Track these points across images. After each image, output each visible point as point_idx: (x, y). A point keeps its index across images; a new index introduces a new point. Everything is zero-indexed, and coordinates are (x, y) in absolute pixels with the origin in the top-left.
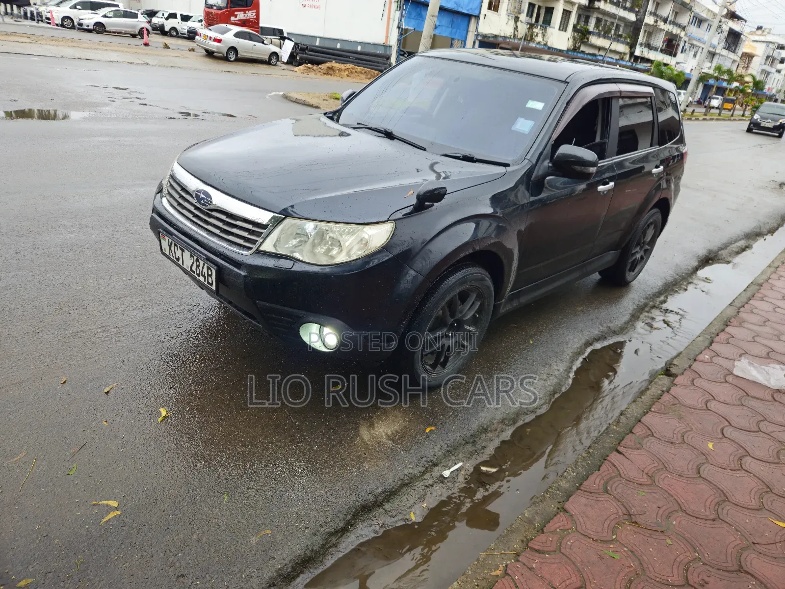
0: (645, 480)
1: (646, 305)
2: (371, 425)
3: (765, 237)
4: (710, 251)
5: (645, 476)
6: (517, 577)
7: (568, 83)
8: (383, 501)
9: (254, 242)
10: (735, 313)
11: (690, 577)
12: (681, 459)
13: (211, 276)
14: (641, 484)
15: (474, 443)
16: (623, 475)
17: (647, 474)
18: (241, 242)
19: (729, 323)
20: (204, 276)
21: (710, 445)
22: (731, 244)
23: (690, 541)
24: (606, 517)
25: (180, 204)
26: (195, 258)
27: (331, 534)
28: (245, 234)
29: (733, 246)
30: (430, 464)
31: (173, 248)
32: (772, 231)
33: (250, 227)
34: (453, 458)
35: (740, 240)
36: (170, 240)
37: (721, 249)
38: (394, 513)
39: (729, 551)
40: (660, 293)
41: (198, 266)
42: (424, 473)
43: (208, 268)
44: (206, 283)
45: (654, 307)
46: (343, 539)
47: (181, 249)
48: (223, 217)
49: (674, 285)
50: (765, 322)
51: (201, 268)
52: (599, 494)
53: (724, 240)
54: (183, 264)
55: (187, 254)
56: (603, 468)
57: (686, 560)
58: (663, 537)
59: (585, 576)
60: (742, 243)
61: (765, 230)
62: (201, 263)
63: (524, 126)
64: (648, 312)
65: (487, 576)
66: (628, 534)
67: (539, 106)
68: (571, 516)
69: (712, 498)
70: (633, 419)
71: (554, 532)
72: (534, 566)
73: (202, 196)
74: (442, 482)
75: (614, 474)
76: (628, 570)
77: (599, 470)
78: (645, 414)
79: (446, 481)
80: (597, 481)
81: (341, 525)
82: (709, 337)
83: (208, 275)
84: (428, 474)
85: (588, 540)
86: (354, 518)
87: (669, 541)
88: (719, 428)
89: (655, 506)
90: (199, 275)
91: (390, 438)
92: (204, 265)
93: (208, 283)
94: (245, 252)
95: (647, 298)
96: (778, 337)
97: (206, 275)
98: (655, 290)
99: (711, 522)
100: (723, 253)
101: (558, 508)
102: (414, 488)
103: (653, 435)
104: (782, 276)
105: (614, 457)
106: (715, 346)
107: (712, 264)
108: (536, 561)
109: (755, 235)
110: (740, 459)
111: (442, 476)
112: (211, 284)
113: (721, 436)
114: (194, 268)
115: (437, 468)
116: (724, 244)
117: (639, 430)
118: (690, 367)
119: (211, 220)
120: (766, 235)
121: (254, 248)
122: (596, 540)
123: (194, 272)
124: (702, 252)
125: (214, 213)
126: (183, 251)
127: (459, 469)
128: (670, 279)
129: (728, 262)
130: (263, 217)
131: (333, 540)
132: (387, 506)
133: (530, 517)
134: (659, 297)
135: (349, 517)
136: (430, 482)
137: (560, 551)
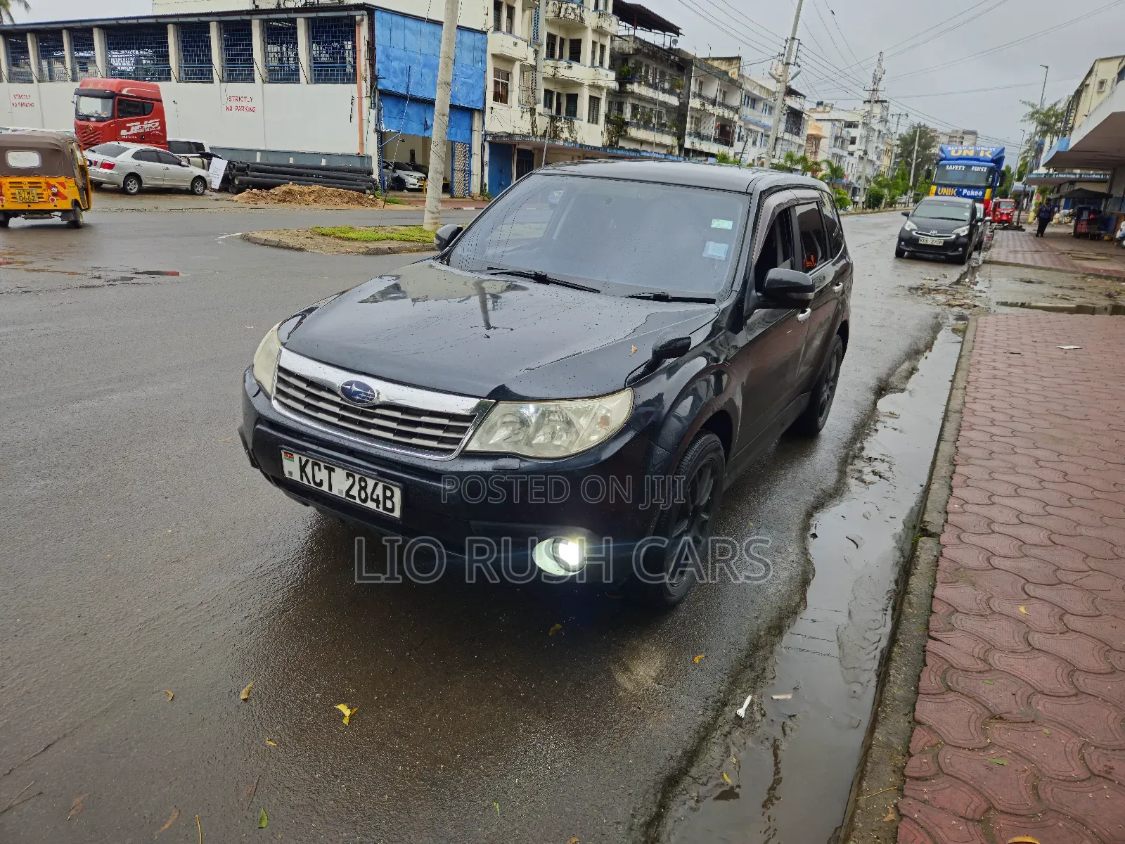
0: (981, 666)
1: (847, 455)
2: (626, 669)
3: (925, 354)
4: (880, 380)
5: (979, 662)
6: (916, 816)
7: (751, 194)
8: (687, 766)
9: (458, 441)
10: (954, 450)
11: (1091, 767)
12: (1002, 632)
13: (391, 498)
14: (980, 672)
15: (751, 666)
16: (955, 665)
17: (979, 658)
18: (434, 444)
19: (955, 463)
20: (377, 501)
21: (1022, 609)
22: (897, 368)
23: (1064, 724)
24: (966, 720)
25: (307, 405)
26: (357, 477)
27: (649, 825)
28: (439, 433)
29: (899, 370)
30: (718, 704)
31: (309, 469)
32: (929, 347)
33: (445, 422)
34: (739, 691)
35: (904, 362)
36: (304, 459)
37: (889, 375)
38: (704, 780)
39: (1112, 726)
40: (854, 440)
41: (364, 488)
42: (716, 718)
43: (385, 488)
44: (381, 510)
45: (855, 457)
46: (660, 829)
47: (326, 468)
48: (397, 415)
49: (864, 426)
50: (990, 454)
51: (369, 490)
52: (943, 693)
53: (888, 365)
54: (330, 488)
55: (339, 474)
56: (929, 660)
57: (1076, 749)
58: (1038, 728)
59: (987, 795)
60: (906, 366)
61: (922, 347)
62: (371, 483)
63: (717, 250)
64: (851, 464)
65: (882, 825)
66: (998, 733)
67: (727, 225)
68: (930, 727)
69: (1060, 671)
70: (924, 596)
71: (922, 751)
72: (926, 797)
73: (355, 388)
74: (740, 726)
75: (945, 667)
76: (1025, 775)
77: (926, 665)
78: (934, 587)
79: (744, 723)
80: (933, 679)
81: (655, 809)
82: (944, 482)
83: (385, 498)
84: (720, 719)
85: (965, 751)
86: (664, 797)
87: (1046, 731)
88: (1020, 588)
89: (1009, 694)
90: (365, 501)
91: (657, 680)
92: (376, 485)
93: (385, 508)
94: (445, 457)
95: (845, 447)
96: (1013, 469)
97: (381, 499)
98: (849, 436)
99: (1074, 698)
100: (894, 380)
101: (909, 722)
102: (713, 740)
103: (957, 611)
104: (976, 398)
105: (931, 645)
106: (956, 492)
107: (884, 395)
108: (925, 791)
109: (915, 353)
110: (1061, 619)
111: (737, 716)
112: (392, 510)
113: (1026, 597)
114: (354, 492)
115: (727, 709)
116: (890, 369)
117: (937, 607)
118: (946, 522)
119: (375, 421)
120: (925, 351)
121: (458, 449)
122: (973, 750)
123: (354, 497)
124: (873, 383)
125: (378, 411)
126: (331, 470)
127: (751, 704)
128: (858, 420)
129: (902, 391)
130: (464, 405)
131: (652, 831)
132: (694, 771)
133: (885, 740)
134: (855, 444)
135: (659, 796)
136: (727, 728)
137: (943, 772)
